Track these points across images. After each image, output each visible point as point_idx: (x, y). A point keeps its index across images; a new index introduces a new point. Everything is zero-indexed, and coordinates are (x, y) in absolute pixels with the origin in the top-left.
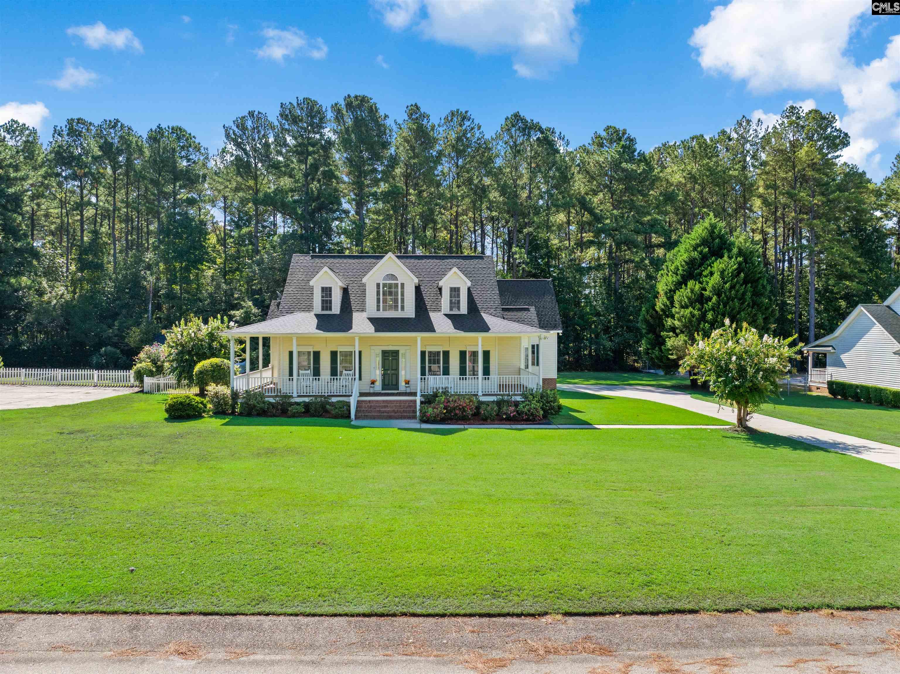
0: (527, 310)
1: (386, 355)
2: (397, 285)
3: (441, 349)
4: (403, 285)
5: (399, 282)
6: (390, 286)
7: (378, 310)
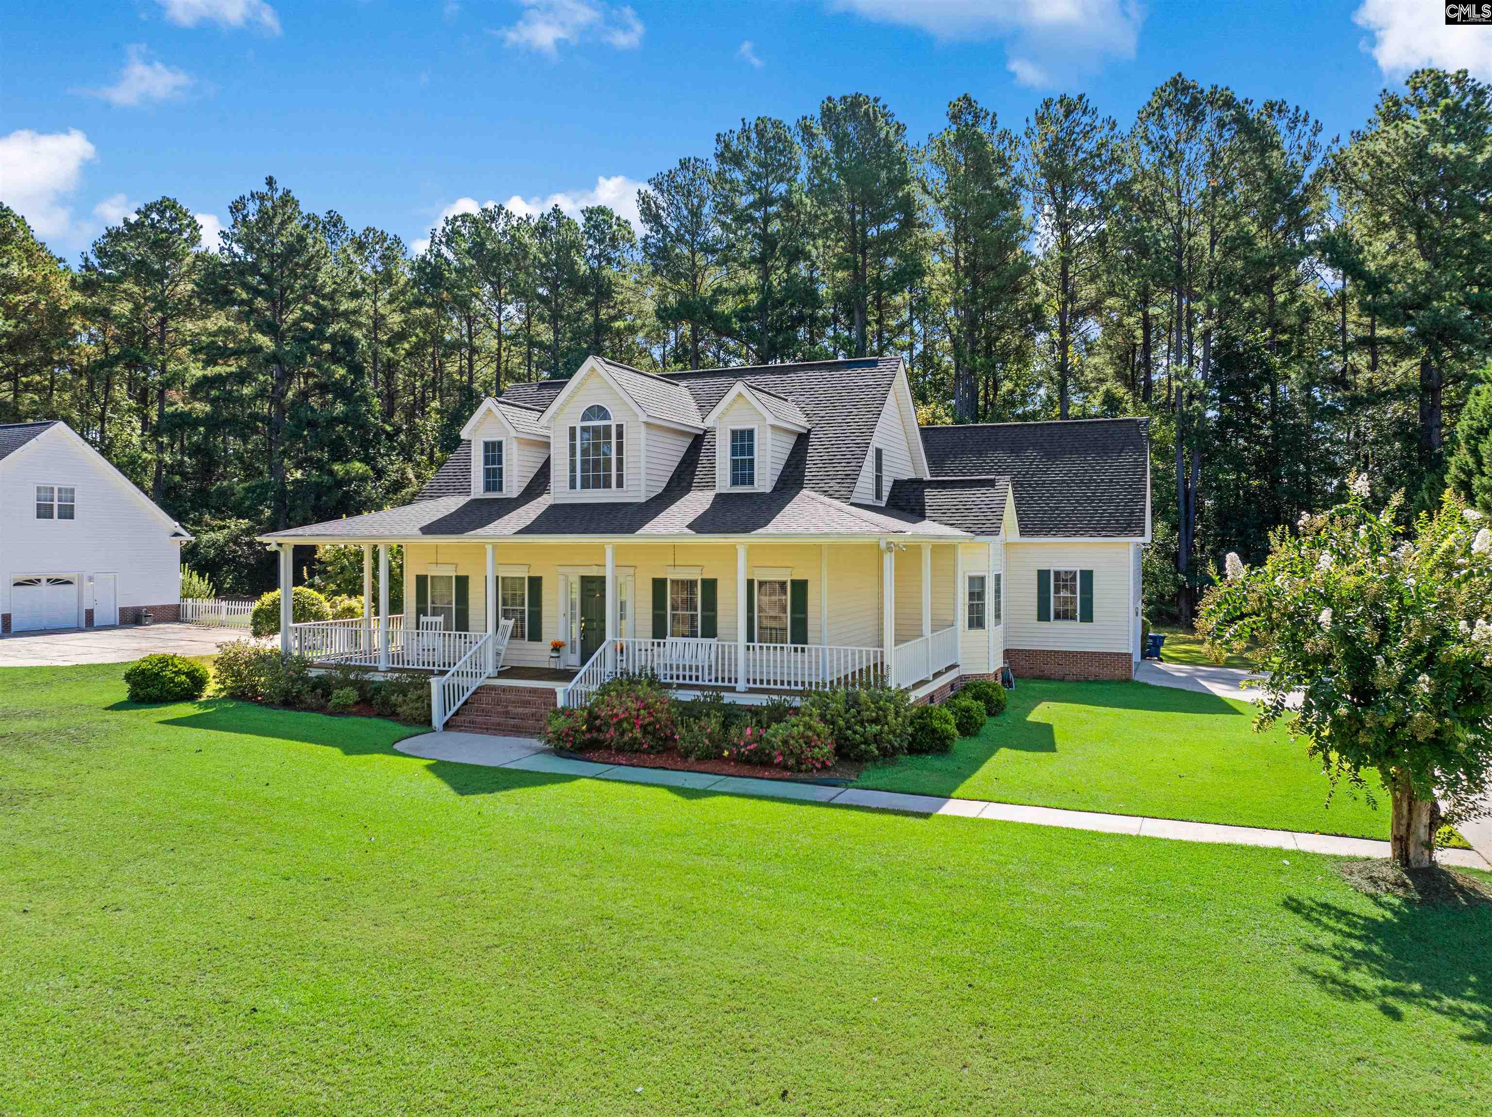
0: (991, 483)
1: (590, 586)
2: (608, 428)
3: (696, 575)
4: (620, 427)
5: (613, 423)
6: (596, 430)
7: (573, 486)
